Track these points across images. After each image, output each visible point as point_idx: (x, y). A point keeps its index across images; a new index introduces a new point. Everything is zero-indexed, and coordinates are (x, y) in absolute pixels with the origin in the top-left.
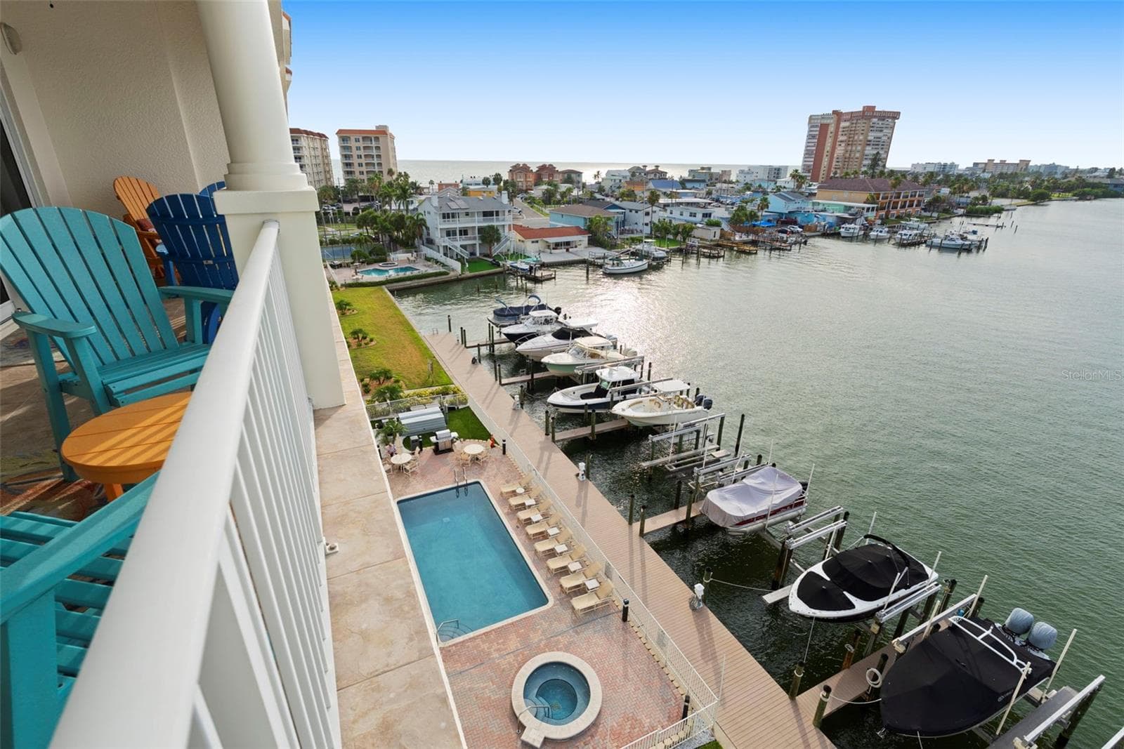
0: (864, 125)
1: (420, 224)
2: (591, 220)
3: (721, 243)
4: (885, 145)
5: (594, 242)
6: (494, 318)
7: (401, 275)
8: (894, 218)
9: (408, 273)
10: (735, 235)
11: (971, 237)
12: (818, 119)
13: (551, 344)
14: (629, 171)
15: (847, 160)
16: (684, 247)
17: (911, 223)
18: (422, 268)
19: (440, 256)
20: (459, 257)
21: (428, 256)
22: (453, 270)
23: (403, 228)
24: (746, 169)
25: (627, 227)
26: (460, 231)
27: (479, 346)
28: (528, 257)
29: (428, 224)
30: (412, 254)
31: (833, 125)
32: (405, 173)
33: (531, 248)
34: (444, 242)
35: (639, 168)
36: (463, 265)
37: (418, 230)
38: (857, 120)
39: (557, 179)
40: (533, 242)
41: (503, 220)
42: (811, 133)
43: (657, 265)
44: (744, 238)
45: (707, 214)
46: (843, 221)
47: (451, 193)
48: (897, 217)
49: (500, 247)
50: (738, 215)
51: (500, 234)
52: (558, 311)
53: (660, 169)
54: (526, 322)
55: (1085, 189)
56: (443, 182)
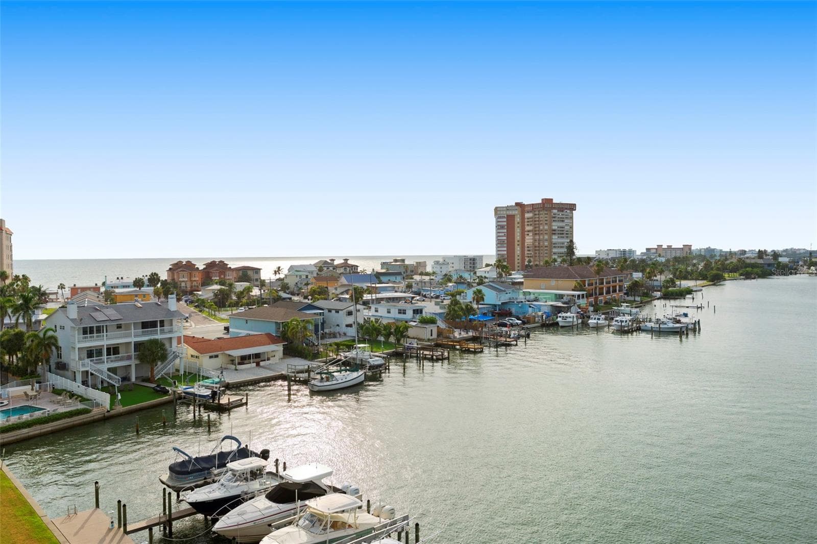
0: (546, 216)
1: (49, 343)
2: (285, 325)
3: (440, 342)
4: (568, 233)
5: (291, 351)
6: (170, 478)
7: (14, 419)
8: (603, 304)
9: (26, 417)
10: (453, 332)
11: (683, 320)
12: (503, 210)
13: (267, 512)
14: (315, 265)
15: (537, 248)
16: (400, 350)
17: (622, 308)
18: (48, 407)
19: (76, 387)
20: (105, 385)
21: (59, 387)
22: (98, 405)
23: (19, 350)
24: (441, 260)
25: (327, 331)
26: (108, 349)
27: (150, 527)
28: (208, 378)
29: (60, 343)
30: (33, 386)
31: (518, 216)
32: (23, 276)
33: (207, 364)
34: (83, 365)
35: (326, 262)
36: (113, 395)
37: (43, 352)
38: (539, 211)
39: (230, 277)
40: (211, 357)
41: (171, 331)
42: (499, 223)
43: (375, 375)
44: (464, 334)
45: (418, 310)
46: (558, 310)
47: (90, 300)
48: (605, 303)
49: (165, 367)
50: (454, 310)
51: (166, 350)
52: (265, 455)
53: (349, 262)
54: (223, 479)
55: (747, 269)
56: (77, 286)
